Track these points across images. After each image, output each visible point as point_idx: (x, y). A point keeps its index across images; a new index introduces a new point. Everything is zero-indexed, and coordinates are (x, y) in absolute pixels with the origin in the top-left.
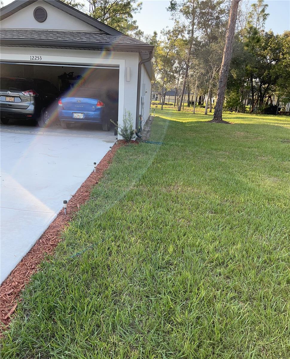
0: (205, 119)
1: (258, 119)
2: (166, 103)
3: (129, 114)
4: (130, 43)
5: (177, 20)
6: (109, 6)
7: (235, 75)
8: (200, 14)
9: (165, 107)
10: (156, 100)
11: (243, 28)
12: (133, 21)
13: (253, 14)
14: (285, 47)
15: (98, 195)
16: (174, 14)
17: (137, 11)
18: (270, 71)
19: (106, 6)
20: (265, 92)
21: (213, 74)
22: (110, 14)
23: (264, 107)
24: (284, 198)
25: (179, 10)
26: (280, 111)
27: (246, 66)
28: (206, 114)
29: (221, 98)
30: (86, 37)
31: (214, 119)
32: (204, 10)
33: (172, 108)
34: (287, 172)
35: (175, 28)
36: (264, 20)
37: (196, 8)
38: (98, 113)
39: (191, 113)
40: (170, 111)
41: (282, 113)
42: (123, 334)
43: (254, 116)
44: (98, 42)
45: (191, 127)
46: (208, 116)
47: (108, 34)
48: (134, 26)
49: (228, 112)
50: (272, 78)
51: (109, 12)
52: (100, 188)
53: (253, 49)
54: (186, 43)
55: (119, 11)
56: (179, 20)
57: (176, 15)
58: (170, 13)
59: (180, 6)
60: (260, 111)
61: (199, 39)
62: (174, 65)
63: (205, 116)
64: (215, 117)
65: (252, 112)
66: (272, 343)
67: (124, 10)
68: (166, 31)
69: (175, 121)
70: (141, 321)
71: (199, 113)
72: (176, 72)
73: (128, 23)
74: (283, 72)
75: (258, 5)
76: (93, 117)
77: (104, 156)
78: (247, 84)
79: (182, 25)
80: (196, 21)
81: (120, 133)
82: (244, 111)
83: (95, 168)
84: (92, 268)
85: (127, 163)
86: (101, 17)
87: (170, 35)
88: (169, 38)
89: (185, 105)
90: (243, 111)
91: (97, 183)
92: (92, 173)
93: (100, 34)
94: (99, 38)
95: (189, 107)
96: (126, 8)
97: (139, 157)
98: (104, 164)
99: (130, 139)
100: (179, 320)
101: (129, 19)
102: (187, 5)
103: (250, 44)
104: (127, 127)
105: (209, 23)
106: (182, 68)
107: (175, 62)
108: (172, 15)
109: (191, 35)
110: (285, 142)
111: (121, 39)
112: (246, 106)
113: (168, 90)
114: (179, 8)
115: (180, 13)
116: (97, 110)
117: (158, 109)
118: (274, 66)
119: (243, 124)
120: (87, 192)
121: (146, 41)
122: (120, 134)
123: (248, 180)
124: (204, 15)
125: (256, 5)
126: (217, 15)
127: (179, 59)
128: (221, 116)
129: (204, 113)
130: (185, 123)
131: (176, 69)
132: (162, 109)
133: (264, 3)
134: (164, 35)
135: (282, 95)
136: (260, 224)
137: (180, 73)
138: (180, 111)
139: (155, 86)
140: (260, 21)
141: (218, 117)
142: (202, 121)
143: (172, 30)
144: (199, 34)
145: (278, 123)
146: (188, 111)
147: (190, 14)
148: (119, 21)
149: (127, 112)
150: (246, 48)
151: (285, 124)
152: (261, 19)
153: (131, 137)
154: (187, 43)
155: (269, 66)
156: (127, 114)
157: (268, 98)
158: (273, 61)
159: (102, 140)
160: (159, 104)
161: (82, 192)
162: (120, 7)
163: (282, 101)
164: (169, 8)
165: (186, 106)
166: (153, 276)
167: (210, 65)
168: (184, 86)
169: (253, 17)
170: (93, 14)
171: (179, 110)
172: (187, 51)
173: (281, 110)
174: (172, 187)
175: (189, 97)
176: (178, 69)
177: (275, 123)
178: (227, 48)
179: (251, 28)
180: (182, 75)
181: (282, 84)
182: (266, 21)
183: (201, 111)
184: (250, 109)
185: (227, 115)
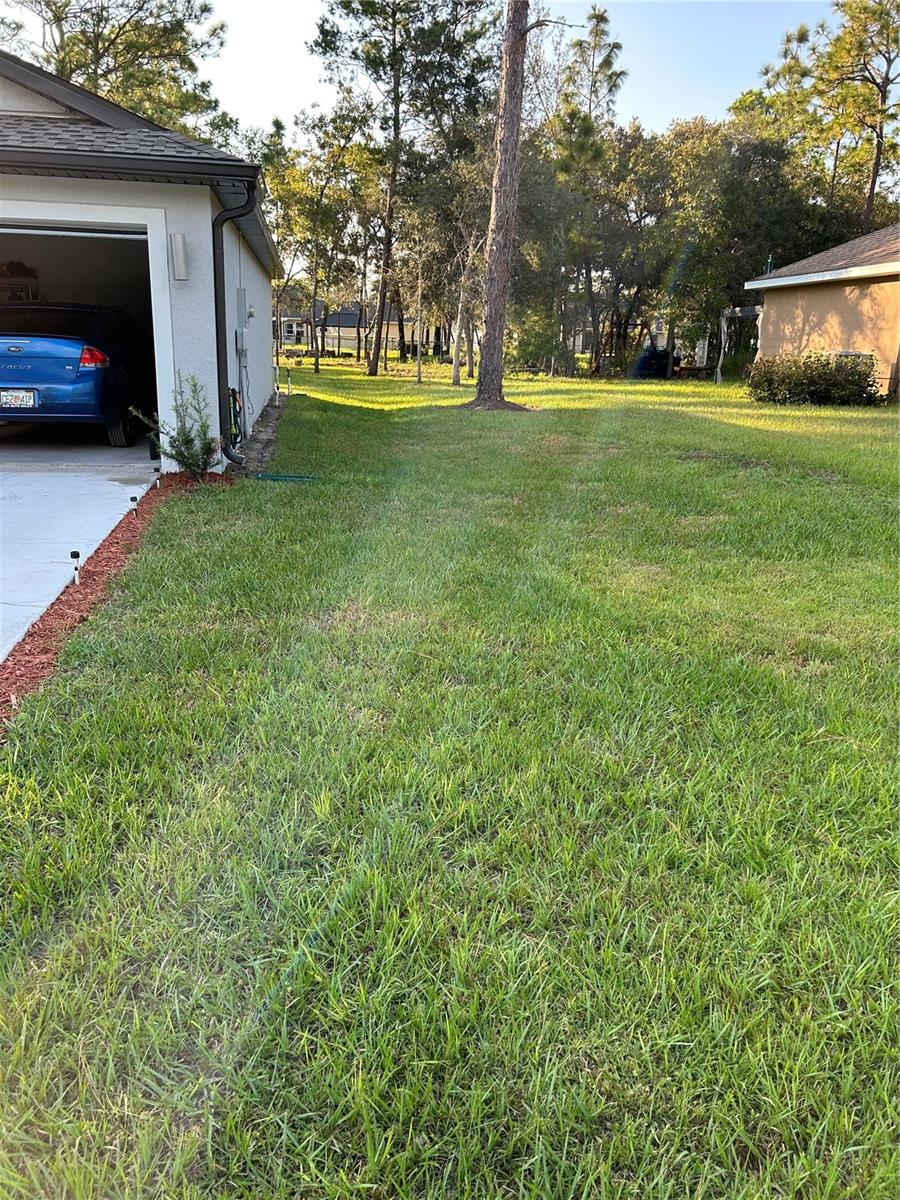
0: (453, 398)
1: (612, 392)
2: (331, 349)
3: (195, 386)
4: (175, 154)
5: (347, 84)
6: (112, 32)
7: (536, 260)
8: (414, 69)
9: (328, 365)
10: (298, 341)
11: (551, 115)
12: (198, 81)
13: (578, 72)
14: (679, 173)
15: (86, 659)
16: (334, 66)
17: (208, 52)
18: (640, 245)
19: (100, 30)
20: (630, 311)
21: (467, 256)
22: (115, 58)
23: (631, 356)
24: (677, 624)
25: (347, 53)
26: (678, 365)
27: (567, 231)
28: (456, 382)
29: (495, 331)
30: (19, 132)
31: (478, 399)
32: (428, 54)
33: (351, 365)
34: (690, 546)
35: (341, 109)
36: (610, 90)
37: (402, 48)
38: (86, 386)
39: (409, 382)
40: (343, 377)
41: (687, 372)
42: (153, 1085)
43: (601, 385)
44: (65, 147)
45: (409, 423)
46: (461, 389)
47: (99, 123)
48: (204, 100)
49: (525, 376)
50: (647, 269)
51: (111, 51)
52: (92, 637)
53: (586, 179)
54: (377, 157)
55: (145, 47)
56: (352, 84)
57: (342, 67)
58: (318, 61)
59: (352, 40)
60: (618, 369)
61: (418, 148)
62: (345, 227)
63: (452, 389)
64: (480, 392)
65: (595, 373)
66: (613, 1041)
67: (164, 47)
68: (310, 117)
69: (360, 409)
70: (216, 1036)
71: (436, 380)
72: (356, 251)
73: (184, 90)
74: (678, 247)
75: (593, 45)
76: (68, 401)
77: (113, 528)
78: (576, 288)
79: (360, 100)
80: (403, 89)
81: (168, 449)
82: (570, 370)
83: (76, 569)
84: (56, 897)
85: (191, 547)
86: (87, 66)
87: (326, 133)
88: (322, 141)
89: (392, 356)
90: (569, 372)
91: (83, 620)
92: (67, 587)
93: (70, 124)
94: (67, 136)
95: (405, 362)
96: (170, 39)
97: (234, 525)
98: (110, 554)
99: (204, 469)
100: (340, 1016)
101: (183, 75)
102: (373, 39)
103: (575, 165)
104: (191, 429)
105: (447, 97)
106: (373, 239)
107: (347, 219)
108: (329, 67)
109: (392, 134)
110: (688, 457)
111: (142, 140)
112: (577, 355)
113: (333, 308)
114: (347, 44)
115: (352, 62)
116: (83, 376)
117: (304, 372)
118: (651, 232)
119: (566, 410)
120: (46, 651)
121: (250, 148)
122: (166, 454)
123: (572, 578)
124: (427, 71)
125: (584, 45)
126: (467, 72)
127: (360, 210)
128: (501, 387)
129: (452, 381)
130: (391, 413)
131: (355, 240)
132: (317, 370)
133: (610, 40)
134: (306, 129)
135: (681, 317)
136: (600, 704)
137: (366, 254)
138: (375, 374)
139: (288, 296)
140: (600, 95)
141: (489, 391)
142: (443, 404)
143: (330, 116)
144: (418, 132)
145: (669, 404)
146: (400, 376)
147: (384, 68)
148: (150, 83)
149: (187, 380)
150: (562, 177)
151: (689, 404)
152: (603, 90)
153: (206, 464)
154: (379, 157)
155: (635, 233)
156: (187, 388)
157: (642, 330)
158: (647, 216)
159: (108, 476)
160: (307, 354)
161: (31, 653)
162: (151, 36)
163: (683, 337)
164: (317, 44)
165: (393, 360)
166: (263, 895)
167: (457, 228)
168: (383, 296)
169: (579, 82)
170: (56, 56)
171: (373, 372)
172: (384, 184)
173: (683, 364)
174: (338, 614)
175: (401, 331)
176: (359, 241)
177: (661, 404)
178: (503, 176)
179: (573, 115)
180: (374, 261)
181: (679, 285)
182: (619, 96)
183: (439, 373)
184: (591, 363)
185: (521, 383)
